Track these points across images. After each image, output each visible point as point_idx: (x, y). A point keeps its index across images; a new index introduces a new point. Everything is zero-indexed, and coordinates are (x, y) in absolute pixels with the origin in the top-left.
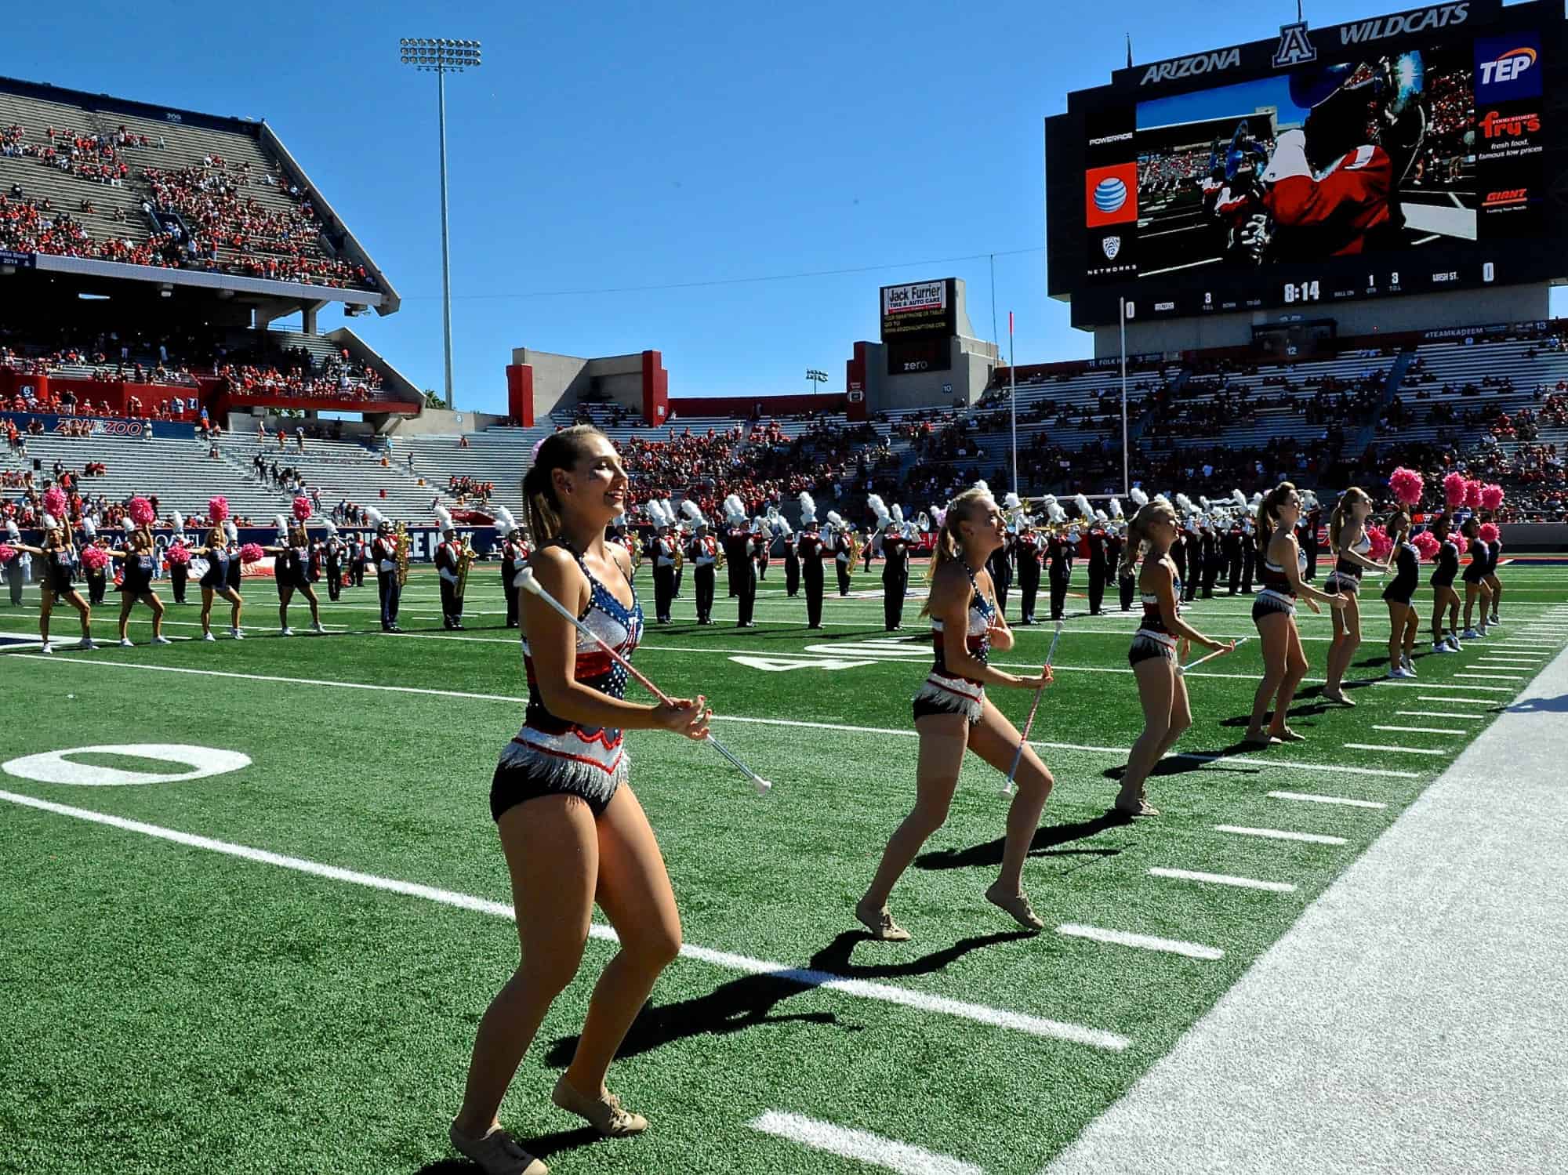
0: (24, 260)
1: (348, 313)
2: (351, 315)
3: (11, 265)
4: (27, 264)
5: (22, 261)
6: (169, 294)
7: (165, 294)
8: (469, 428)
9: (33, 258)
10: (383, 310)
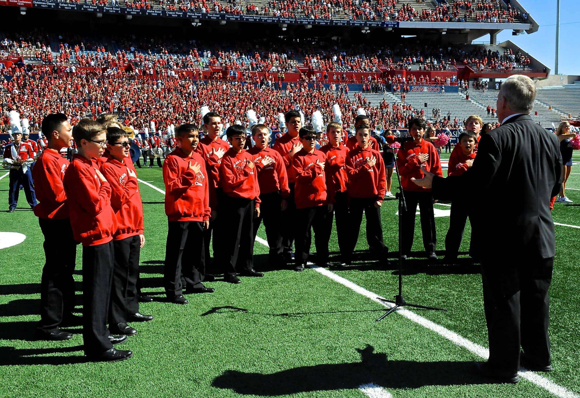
0: (395, 24)
1: (514, 34)
2: (516, 35)
3: (391, 27)
4: (396, 26)
5: (394, 25)
6: (445, 33)
7: (444, 33)
8: (566, 83)
9: (398, 23)
10: (529, 32)
